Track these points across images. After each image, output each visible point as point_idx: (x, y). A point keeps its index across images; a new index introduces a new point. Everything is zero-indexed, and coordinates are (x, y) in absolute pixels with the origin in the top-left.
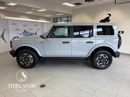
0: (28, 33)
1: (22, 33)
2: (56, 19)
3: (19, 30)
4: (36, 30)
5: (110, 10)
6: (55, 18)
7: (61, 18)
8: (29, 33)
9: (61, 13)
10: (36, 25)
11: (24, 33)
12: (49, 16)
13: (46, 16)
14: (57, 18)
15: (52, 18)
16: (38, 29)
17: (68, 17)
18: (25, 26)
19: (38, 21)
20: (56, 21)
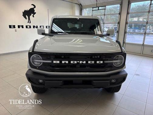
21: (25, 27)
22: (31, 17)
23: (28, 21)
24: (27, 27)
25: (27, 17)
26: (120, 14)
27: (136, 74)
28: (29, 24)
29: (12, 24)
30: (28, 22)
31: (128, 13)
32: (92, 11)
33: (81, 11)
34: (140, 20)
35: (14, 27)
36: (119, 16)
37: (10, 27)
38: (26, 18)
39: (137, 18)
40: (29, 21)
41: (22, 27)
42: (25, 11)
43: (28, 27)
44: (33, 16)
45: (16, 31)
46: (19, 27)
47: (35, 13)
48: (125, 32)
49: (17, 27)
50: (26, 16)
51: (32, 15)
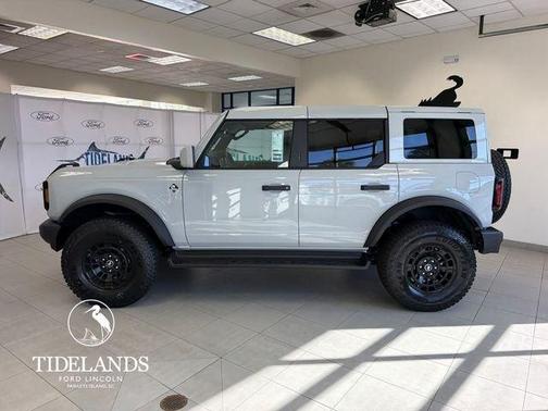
0: (106, 158)
1: (82, 157)
2: (227, 97)
3: (66, 143)
4: (141, 144)
5: (457, 60)
6: (223, 94)
7: (250, 92)
8: (112, 156)
9: (250, 75)
10: (142, 123)
11: (87, 154)
12: (199, 84)
13: (188, 85)
14: (231, 94)
15: (213, 93)
16: (153, 141)
17: (278, 90)
18: (92, 124)
19: (152, 107)
20: (227, 104)
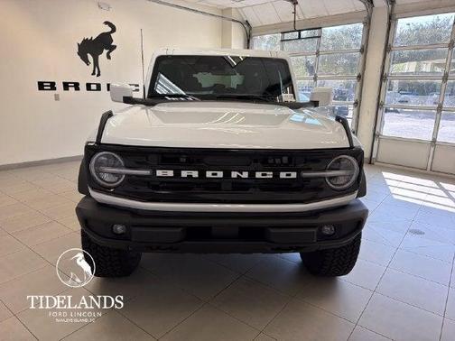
21: (83, 87)
22: (102, 57)
23: (94, 71)
24: (88, 86)
25: (90, 58)
26: (364, 50)
27: (411, 228)
28: (94, 79)
29: (47, 79)
30: (94, 74)
31: (387, 48)
32: (282, 41)
33: (249, 41)
34: (424, 70)
35: (53, 86)
36: (362, 56)
37: (41, 86)
38: (87, 62)
39: (415, 63)
40: (97, 71)
41: (76, 86)
42: (85, 41)
43: (94, 87)
44: (109, 57)
45: (57, 97)
46: (66, 86)
47: (115, 47)
48: (379, 105)
49: (59, 86)
50: (88, 55)
51: (105, 51)
